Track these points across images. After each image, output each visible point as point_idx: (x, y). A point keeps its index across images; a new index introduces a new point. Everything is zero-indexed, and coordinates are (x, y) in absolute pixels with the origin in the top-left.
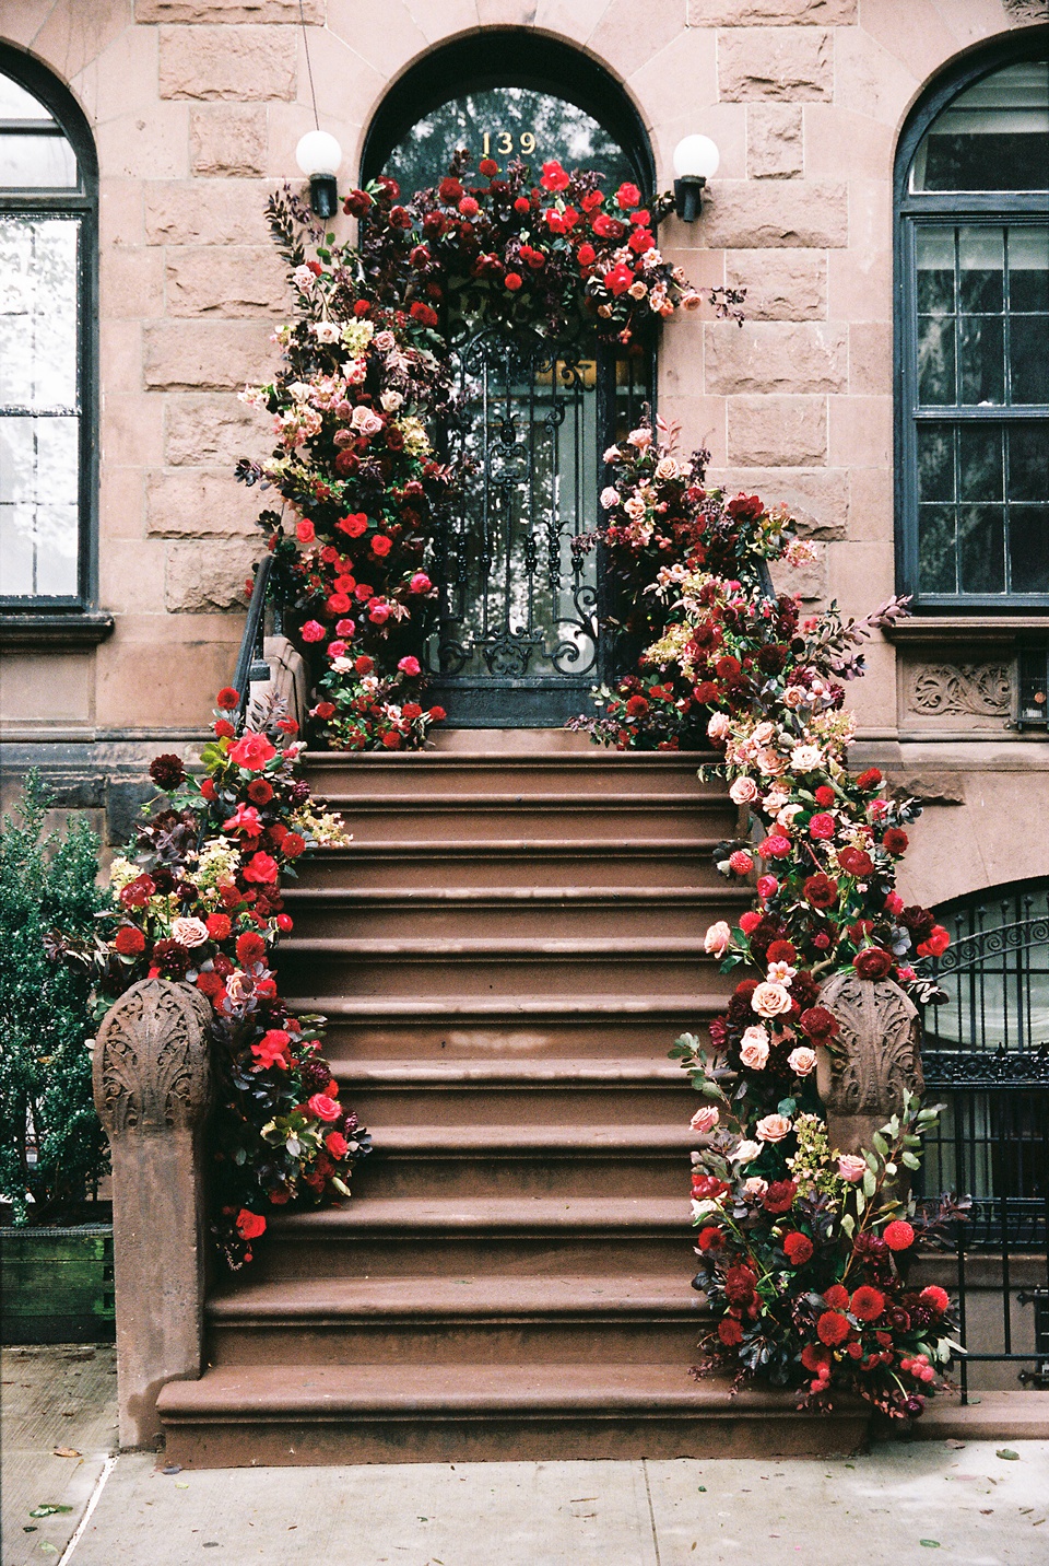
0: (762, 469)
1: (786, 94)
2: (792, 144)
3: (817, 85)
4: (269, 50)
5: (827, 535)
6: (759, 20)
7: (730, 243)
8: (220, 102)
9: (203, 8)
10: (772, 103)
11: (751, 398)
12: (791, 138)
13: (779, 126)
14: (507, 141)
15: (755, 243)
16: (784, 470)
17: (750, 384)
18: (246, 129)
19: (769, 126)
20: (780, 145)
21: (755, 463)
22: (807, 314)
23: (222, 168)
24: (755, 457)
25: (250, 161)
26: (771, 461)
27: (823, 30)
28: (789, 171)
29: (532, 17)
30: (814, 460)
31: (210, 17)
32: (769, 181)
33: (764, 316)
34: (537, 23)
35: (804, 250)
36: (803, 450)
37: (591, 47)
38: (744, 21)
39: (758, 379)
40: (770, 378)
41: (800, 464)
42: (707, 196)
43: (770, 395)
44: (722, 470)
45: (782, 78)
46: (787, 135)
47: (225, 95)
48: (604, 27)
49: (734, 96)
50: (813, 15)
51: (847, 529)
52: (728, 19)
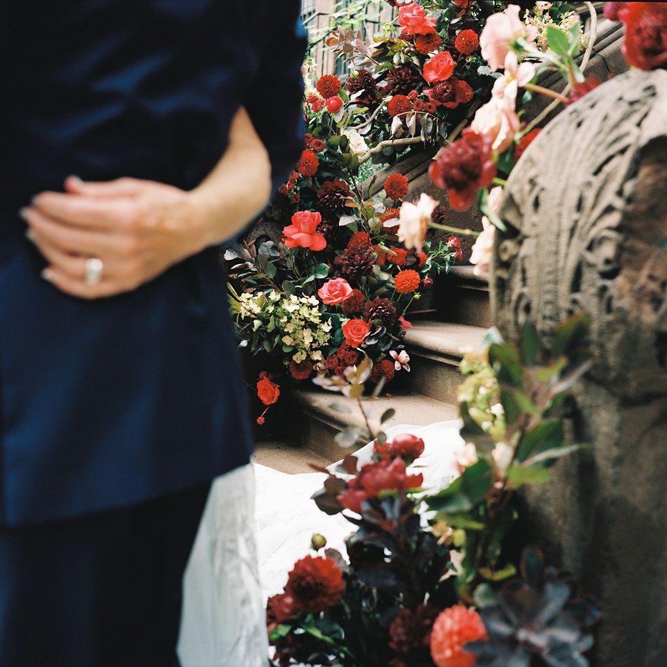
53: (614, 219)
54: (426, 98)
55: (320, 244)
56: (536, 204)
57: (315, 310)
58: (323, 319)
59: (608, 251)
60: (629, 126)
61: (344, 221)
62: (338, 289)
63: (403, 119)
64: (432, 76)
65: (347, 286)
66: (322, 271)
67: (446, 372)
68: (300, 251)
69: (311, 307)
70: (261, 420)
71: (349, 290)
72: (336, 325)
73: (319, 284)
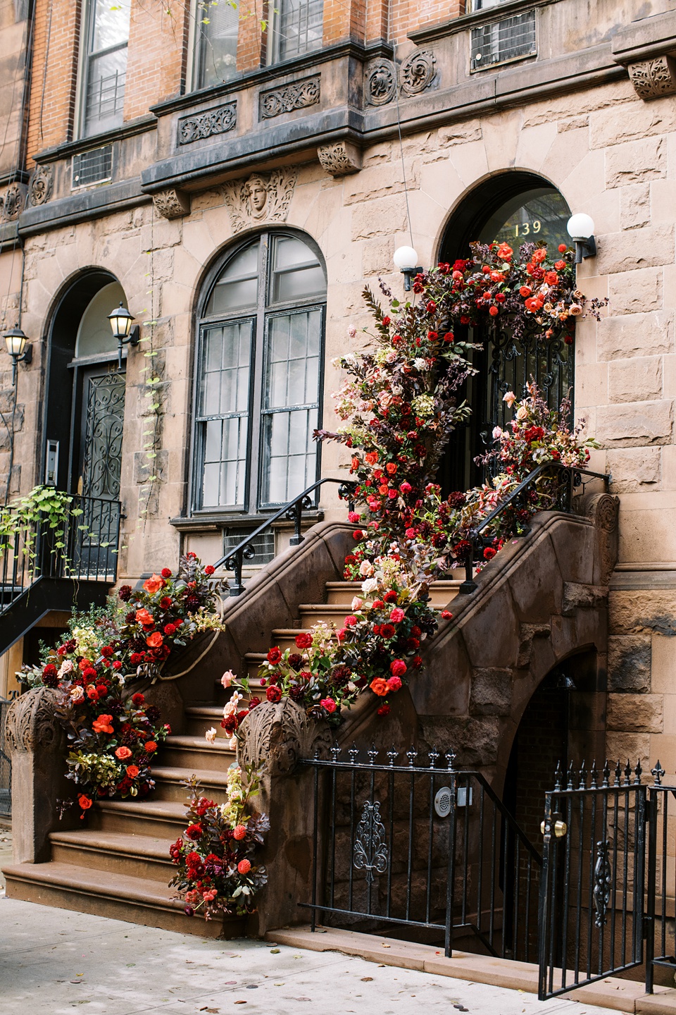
0: (627, 403)
1: (639, 178)
2: (644, 206)
3: (657, 170)
4: (396, 207)
5: (661, 441)
6: (626, 139)
7: (610, 271)
8: (376, 237)
9: (368, 193)
10: (634, 184)
11: (621, 361)
12: (643, 203)
13: (635, 197)
14: (527, 228)
15: (623, 268)
16: (639, 403)
17: (620, 353)
18: (385, 249)
19: (630, 199)
20: (638, 208)
21: (622, 401)
22: (652, 307)
23: (374, 271)
24: (622, 397)
25: (385, 265)
26: (631, 399)
27: (659, 137)
28: (641, 223)
29: (513, 162)
30: (655, 396)
31: (373, 195)
32: (631, 231)
33: (628, 311)
34: (516, 165)
35: (651, 268)
36: (647, 390)
37: (541, 172)
38: (618, 141)
39: (624, 349)
40: (631, 348)
41: (647, 399)
42: (599, 245)
43: (632, 358)
44: (605, 406)
45: (636, 169)
46: (641, 202)
47: (378, 234)
48: (548, 160)
49: (612, 185)
50: (654, 129)
51: (672, 437)
52: (610, 141)
53: (268, 738)
54: (150, 655)
55: (112, 730)
56: (249, 733)
57: (113, 762)
58: (117, 766)
59: (267, 745)
60: (270, 718)
61: (122, 719)
62: (124, 752)
63: (142, 667)
64: (152, 644)
65: (129, 750)
66: (113, 743)
67: (175, 787)
68: (103, 733)
69: (111, 760)
70: (82, 817)
71: (130, 752)
72: (123, 768)
73: (115, 749)
